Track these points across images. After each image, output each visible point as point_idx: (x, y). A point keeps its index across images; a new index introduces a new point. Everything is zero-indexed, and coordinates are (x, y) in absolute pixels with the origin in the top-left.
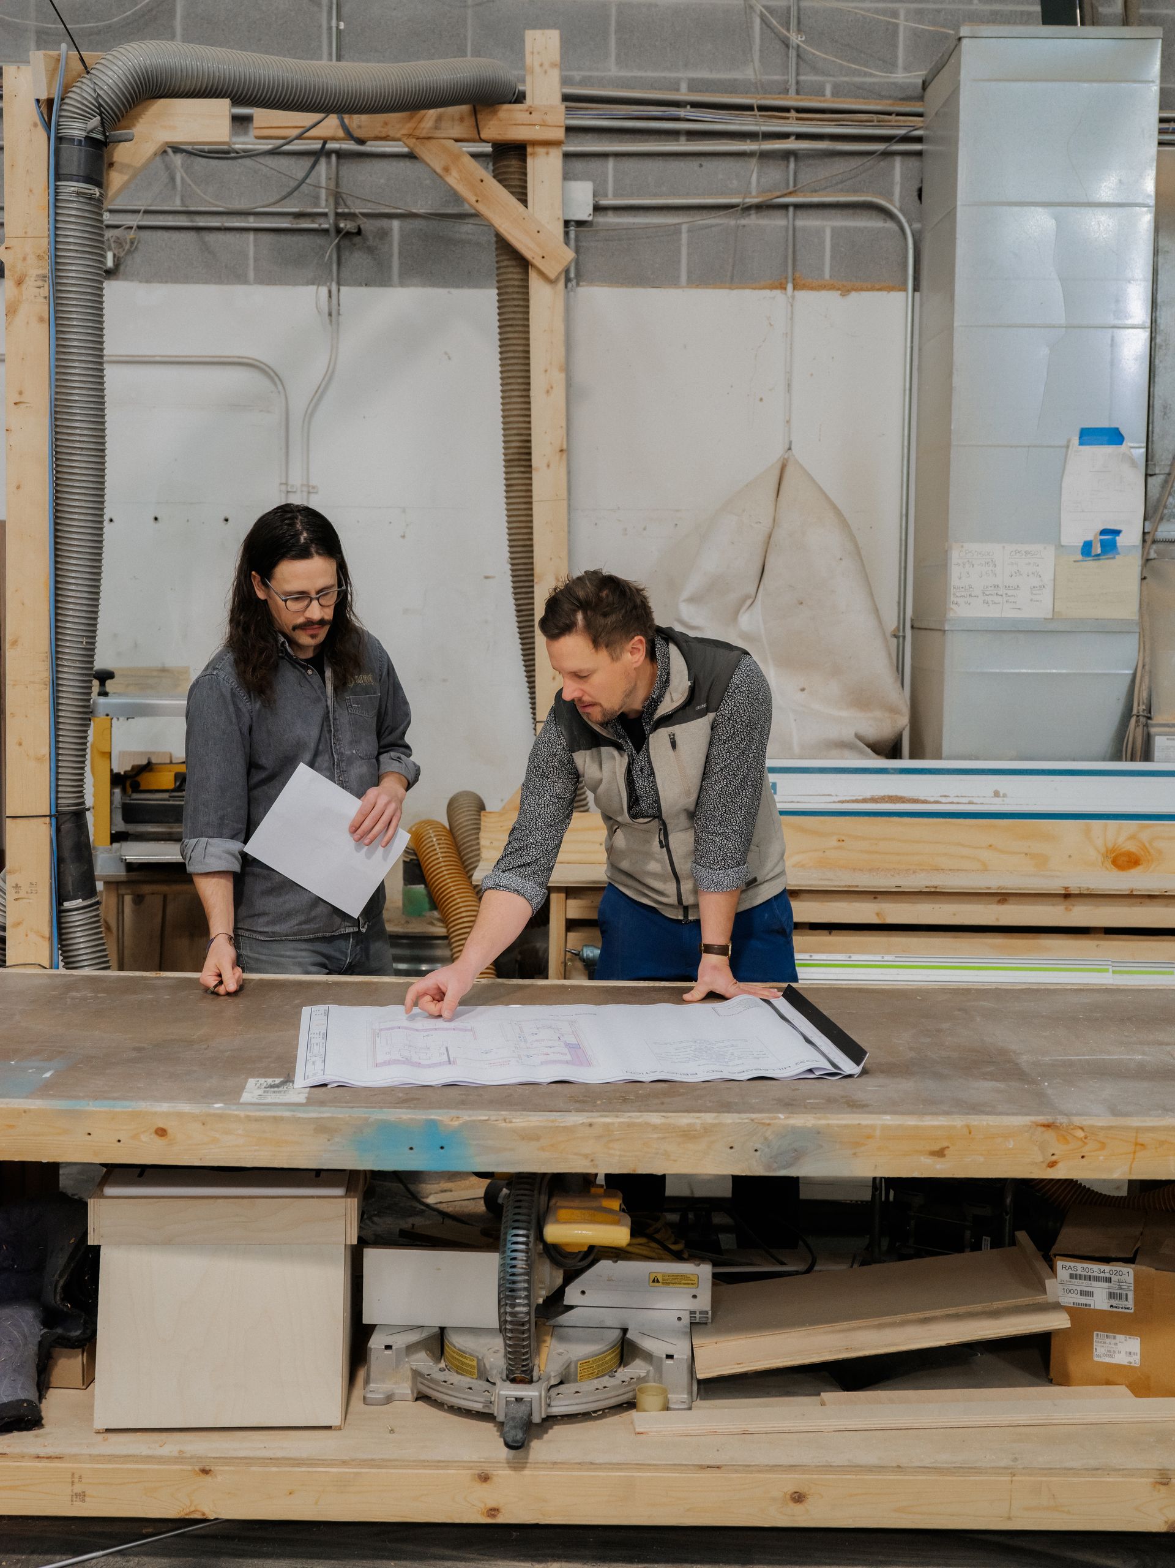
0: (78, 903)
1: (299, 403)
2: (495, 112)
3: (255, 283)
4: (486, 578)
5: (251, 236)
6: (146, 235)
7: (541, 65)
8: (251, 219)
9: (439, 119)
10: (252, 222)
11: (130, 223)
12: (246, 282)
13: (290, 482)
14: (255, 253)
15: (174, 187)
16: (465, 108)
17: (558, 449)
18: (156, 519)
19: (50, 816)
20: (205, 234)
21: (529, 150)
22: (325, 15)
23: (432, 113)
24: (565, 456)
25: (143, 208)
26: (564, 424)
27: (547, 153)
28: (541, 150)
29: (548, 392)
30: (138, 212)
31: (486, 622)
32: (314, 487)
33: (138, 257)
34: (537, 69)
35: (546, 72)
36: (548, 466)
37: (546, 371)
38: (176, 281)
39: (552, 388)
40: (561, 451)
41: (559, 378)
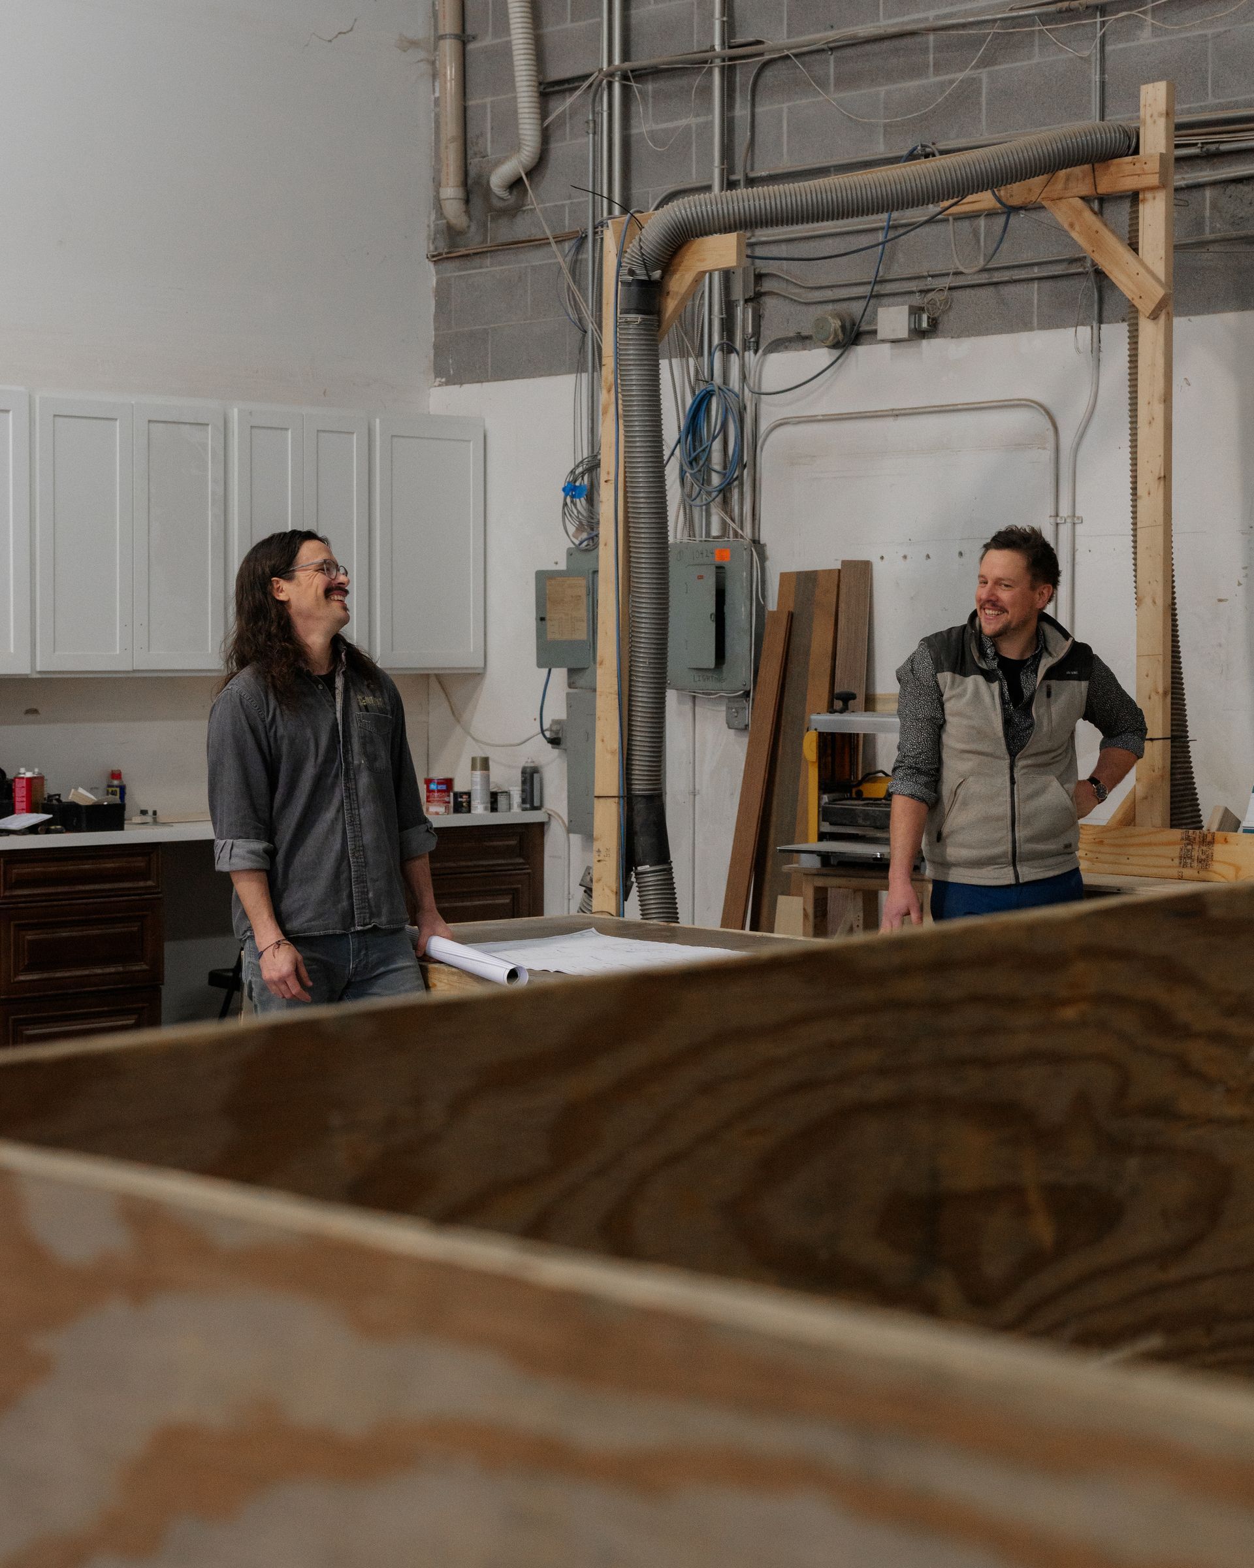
0: (646, 868)
1: (1067, 440)
2: (1108, 167)
3: (1040, 329)
4: (1220, 600)
5: (1036, 285)
6: (956, 294)
7: (1151, 116)
8: (1036, 269)
9: (1068, 179)
10: (1036, 272)
11: (940, 287)
12: (1031, 329)
13: (1061, 514)
14: (1039, 301)
15: (979, 248)
16: (1087, 167)
17: (1157, 475)
18: (961, 554)
19: (618, 797)
20: (1000, 287)
21: (1141, 196)
22: (1093, 71)
23: (1063, 173)
24: (1162, 483)
25: (951, 271)
26: (1161, 452)
27: (1154, 198)
28: (1149, 195)
29: (1150, 423)
30: (948, 274)
31: (1220, 645)
32: (1078, 518)
33: (952, 314)
34: (1148, 118)
35: (1155, 122)
36: (1149, 494)
37: (1149, 403)
38: (979, 333)
39: (1153, 419)
40: (1159, 478)
41: (1159, 409)
